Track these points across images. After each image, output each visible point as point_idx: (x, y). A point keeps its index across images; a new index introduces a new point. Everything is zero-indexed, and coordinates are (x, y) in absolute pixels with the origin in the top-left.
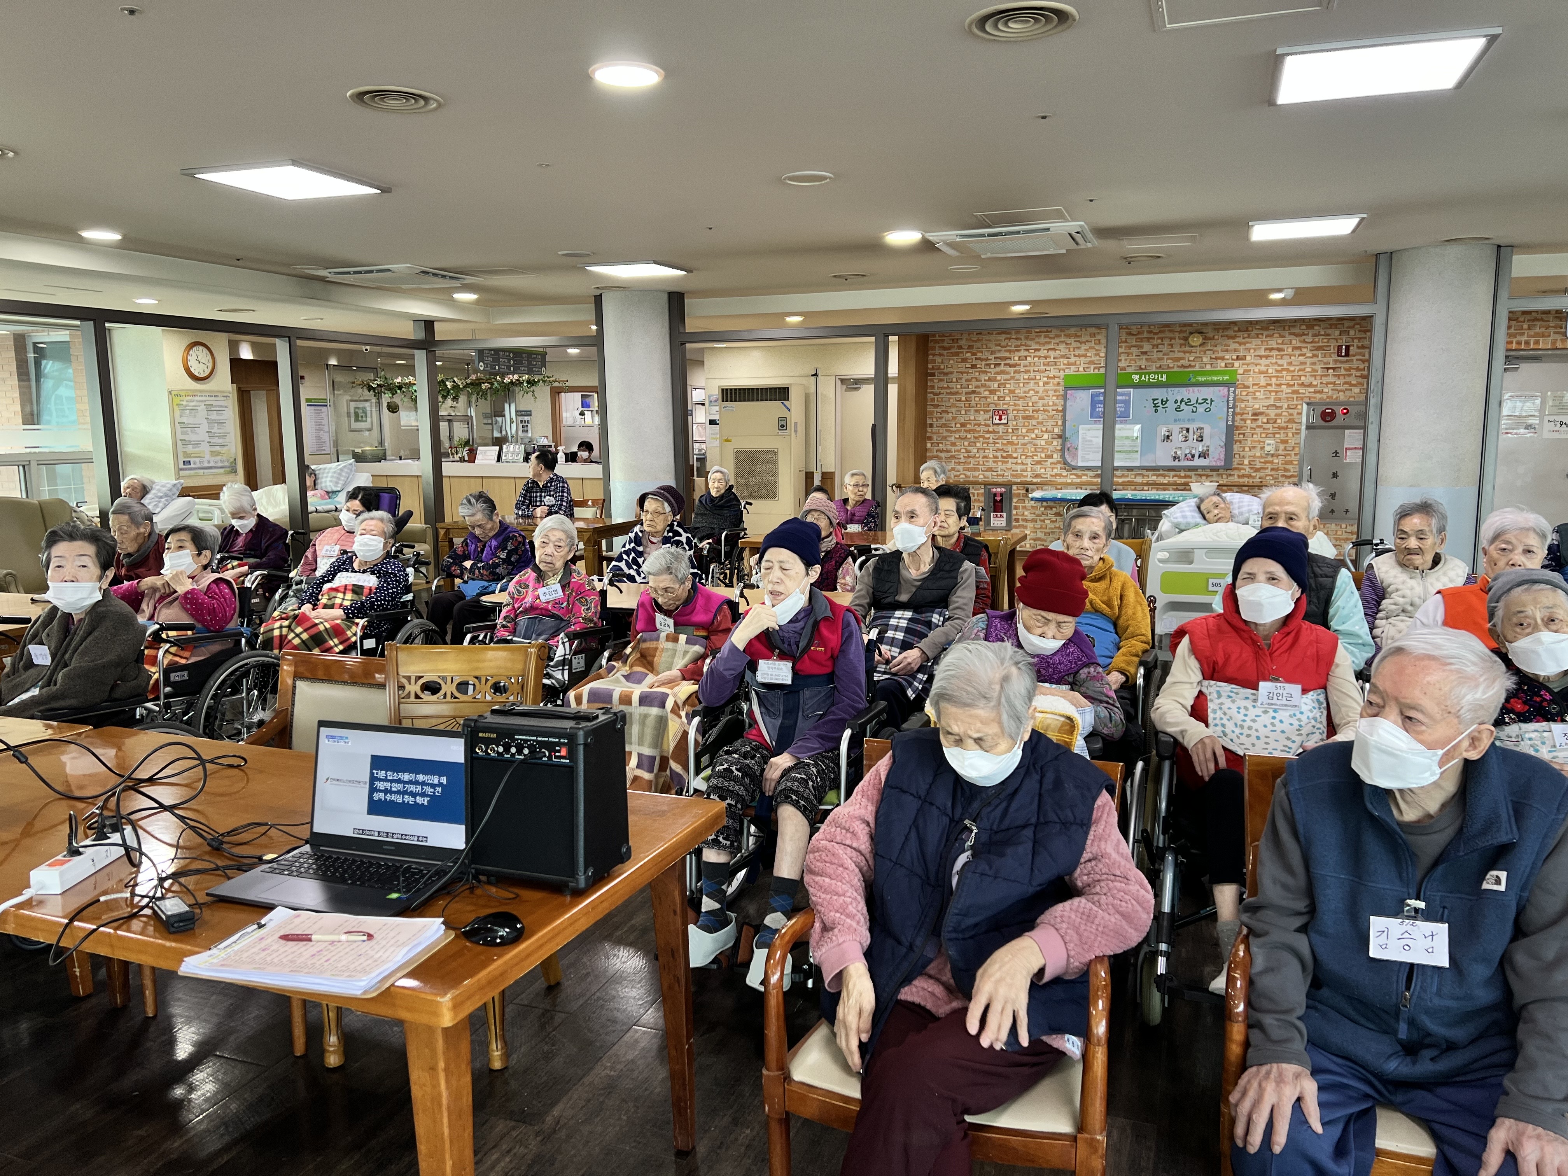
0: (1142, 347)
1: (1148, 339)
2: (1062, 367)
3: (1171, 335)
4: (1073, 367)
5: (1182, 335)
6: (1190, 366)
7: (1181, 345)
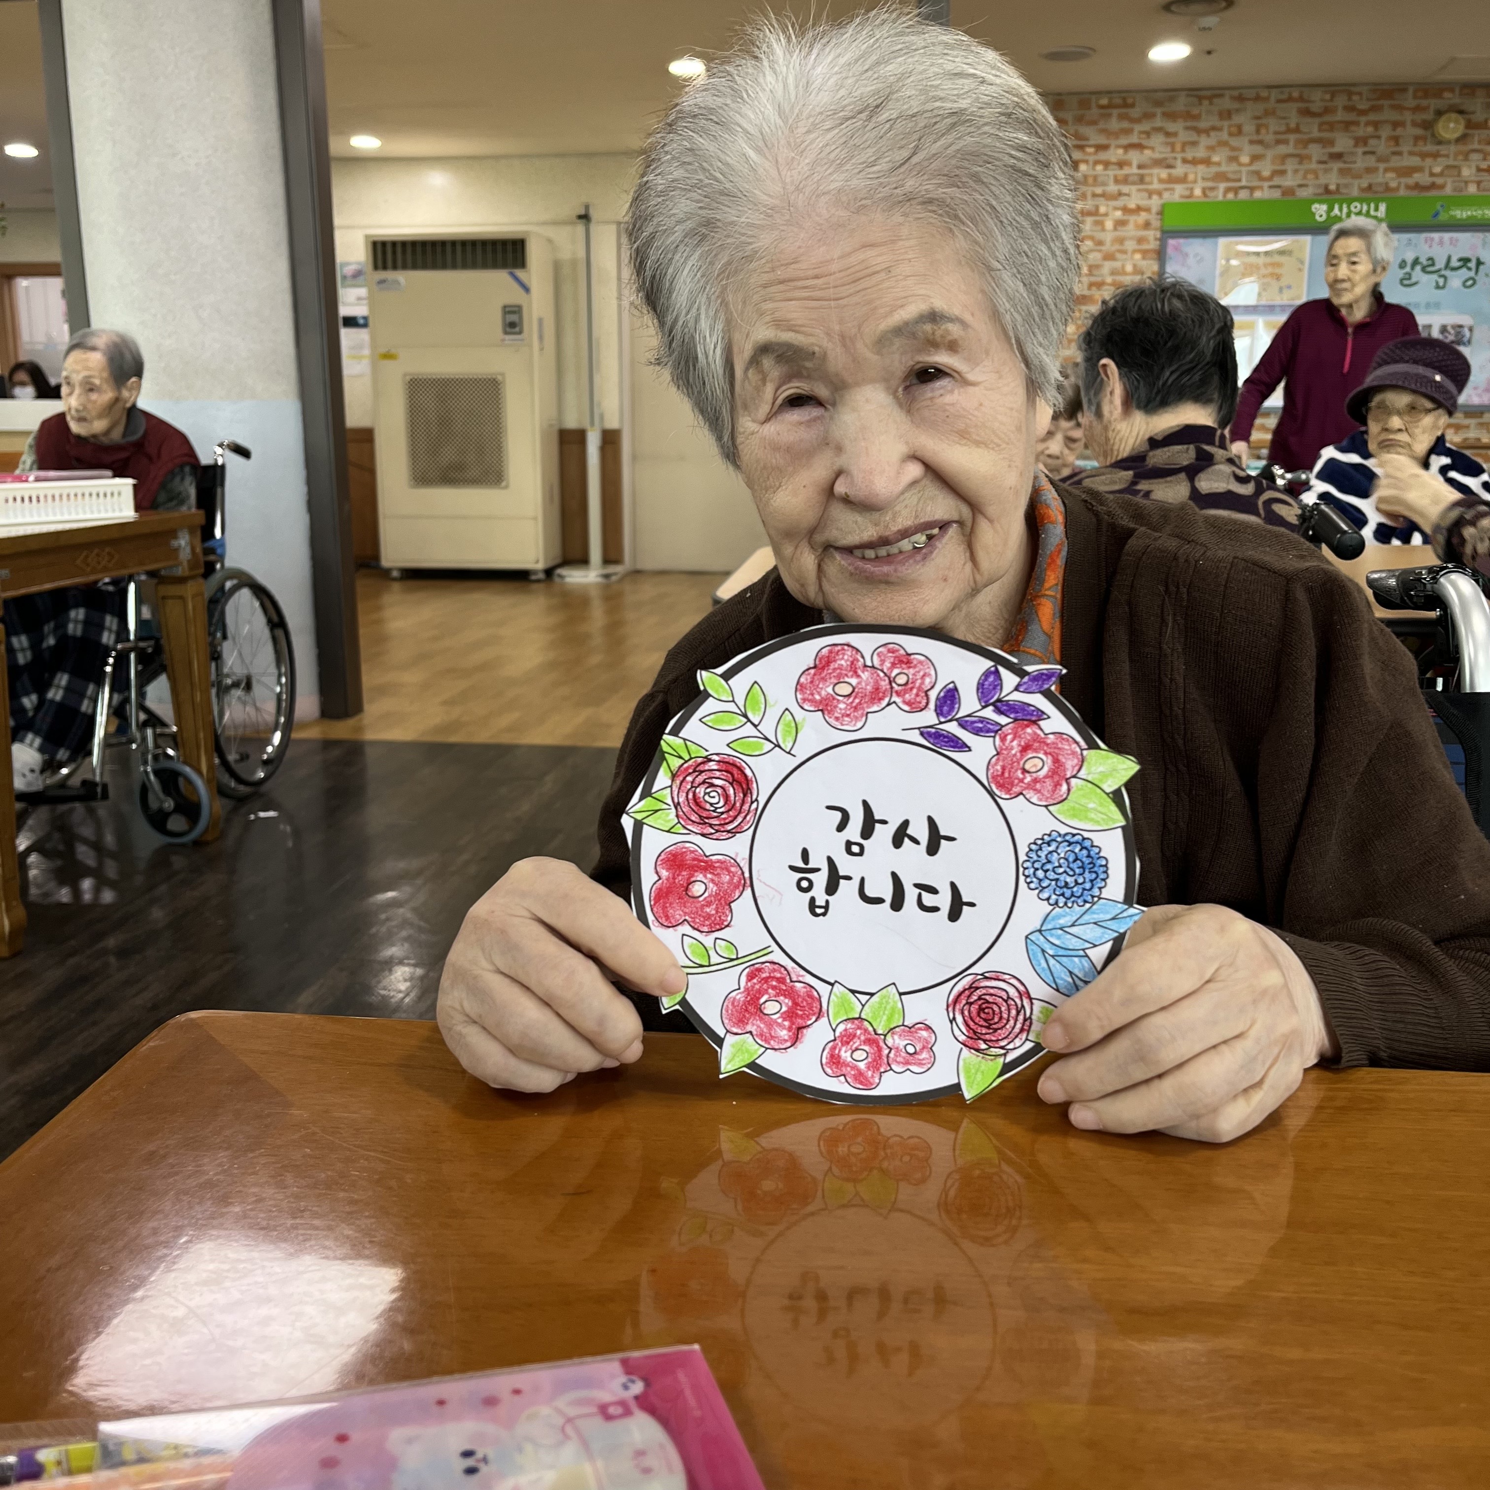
0: (1331, 143)
1: (1347, 125)
2: (1156, 186)
3: (1395, 116)
4: (1179, 189)
5: (1420, 117)
6: (1433, 186)
7: (1417, 139)
